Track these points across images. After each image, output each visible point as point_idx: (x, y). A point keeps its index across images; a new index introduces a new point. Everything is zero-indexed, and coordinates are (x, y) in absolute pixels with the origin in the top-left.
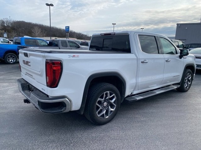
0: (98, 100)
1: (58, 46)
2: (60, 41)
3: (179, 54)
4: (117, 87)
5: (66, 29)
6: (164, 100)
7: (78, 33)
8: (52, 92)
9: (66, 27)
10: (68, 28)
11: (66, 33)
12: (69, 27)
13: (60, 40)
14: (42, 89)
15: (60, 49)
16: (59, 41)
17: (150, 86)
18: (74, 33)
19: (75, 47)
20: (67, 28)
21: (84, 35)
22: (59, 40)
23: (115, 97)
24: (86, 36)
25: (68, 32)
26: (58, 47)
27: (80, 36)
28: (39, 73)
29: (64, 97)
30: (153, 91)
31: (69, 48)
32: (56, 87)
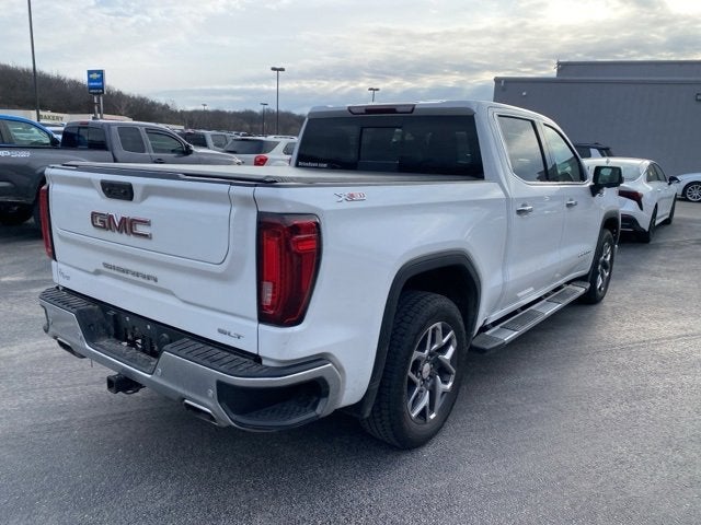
0: (414, 358)
1: (107, 149)
2: (115, 130)
3: (589, 183)
4: (459, 306)
5: (90, 80)
6: (553, 334)
7: (133, 98)
8: (285, 344)
9: (90, 72)
10: (97, 76)
11: (92, 95)
12: (101, 73)
13: (115, 124)
14: (221, 331)
15: (115, 161)
16: (109, 128)
17: (519, 295)
18: (119, 95)
19: (173, 151)
20: (95, 76)
21: (159, 105)
22: (109, 125)
23: (455, 341)
24: (166, 108)
25: (98, 94)
26: (107, 154)
27: (142, 109)
28: (219, 269)
29: (320, 359)
30: (532, 308)
31: (153, 154)
32: (299, 321)
